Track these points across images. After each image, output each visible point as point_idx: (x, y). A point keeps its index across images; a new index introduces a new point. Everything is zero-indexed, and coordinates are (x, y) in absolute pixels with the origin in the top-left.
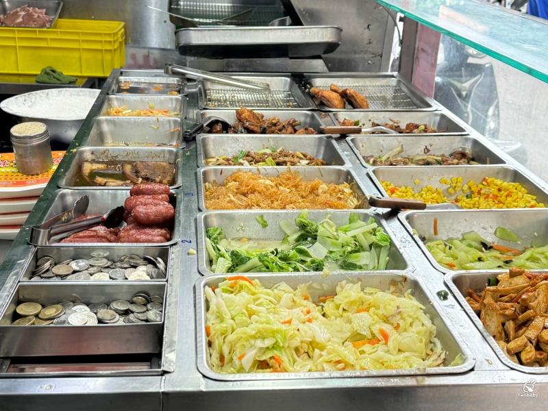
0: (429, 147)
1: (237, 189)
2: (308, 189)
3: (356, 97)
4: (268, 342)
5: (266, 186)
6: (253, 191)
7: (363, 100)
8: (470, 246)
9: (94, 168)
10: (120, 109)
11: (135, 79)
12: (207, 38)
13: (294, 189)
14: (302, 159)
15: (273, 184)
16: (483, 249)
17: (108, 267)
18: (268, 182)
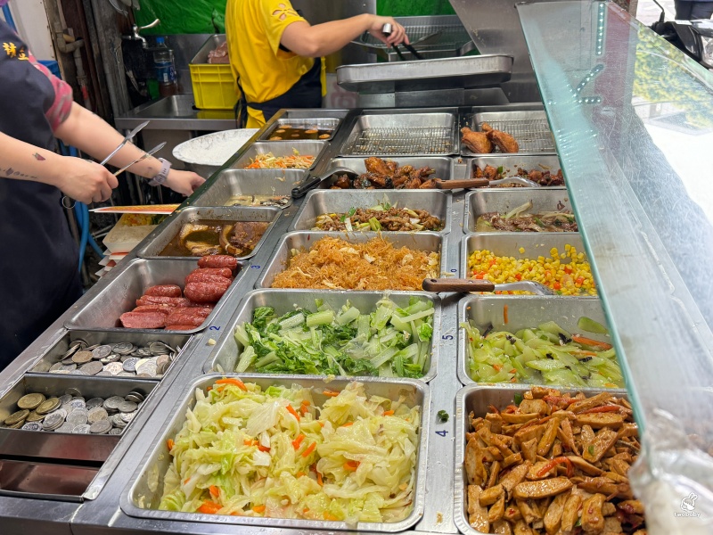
0: (563, 203)
1: (313, 259)
2: (394, 258)
3: (502, 140)
4: (211, 469)
5: (347, 256)
6: (330, 261)
7: (511, 142)
8: (543, 338)
9: (194, 230)
10: (265, 157)
11: (297, 121)
12: (366, 75)
13: (380, 257)
14: (414, 217)
15: (356, 252)
16: (561, 342)
17: (130, 354)
18: (352, 250)
